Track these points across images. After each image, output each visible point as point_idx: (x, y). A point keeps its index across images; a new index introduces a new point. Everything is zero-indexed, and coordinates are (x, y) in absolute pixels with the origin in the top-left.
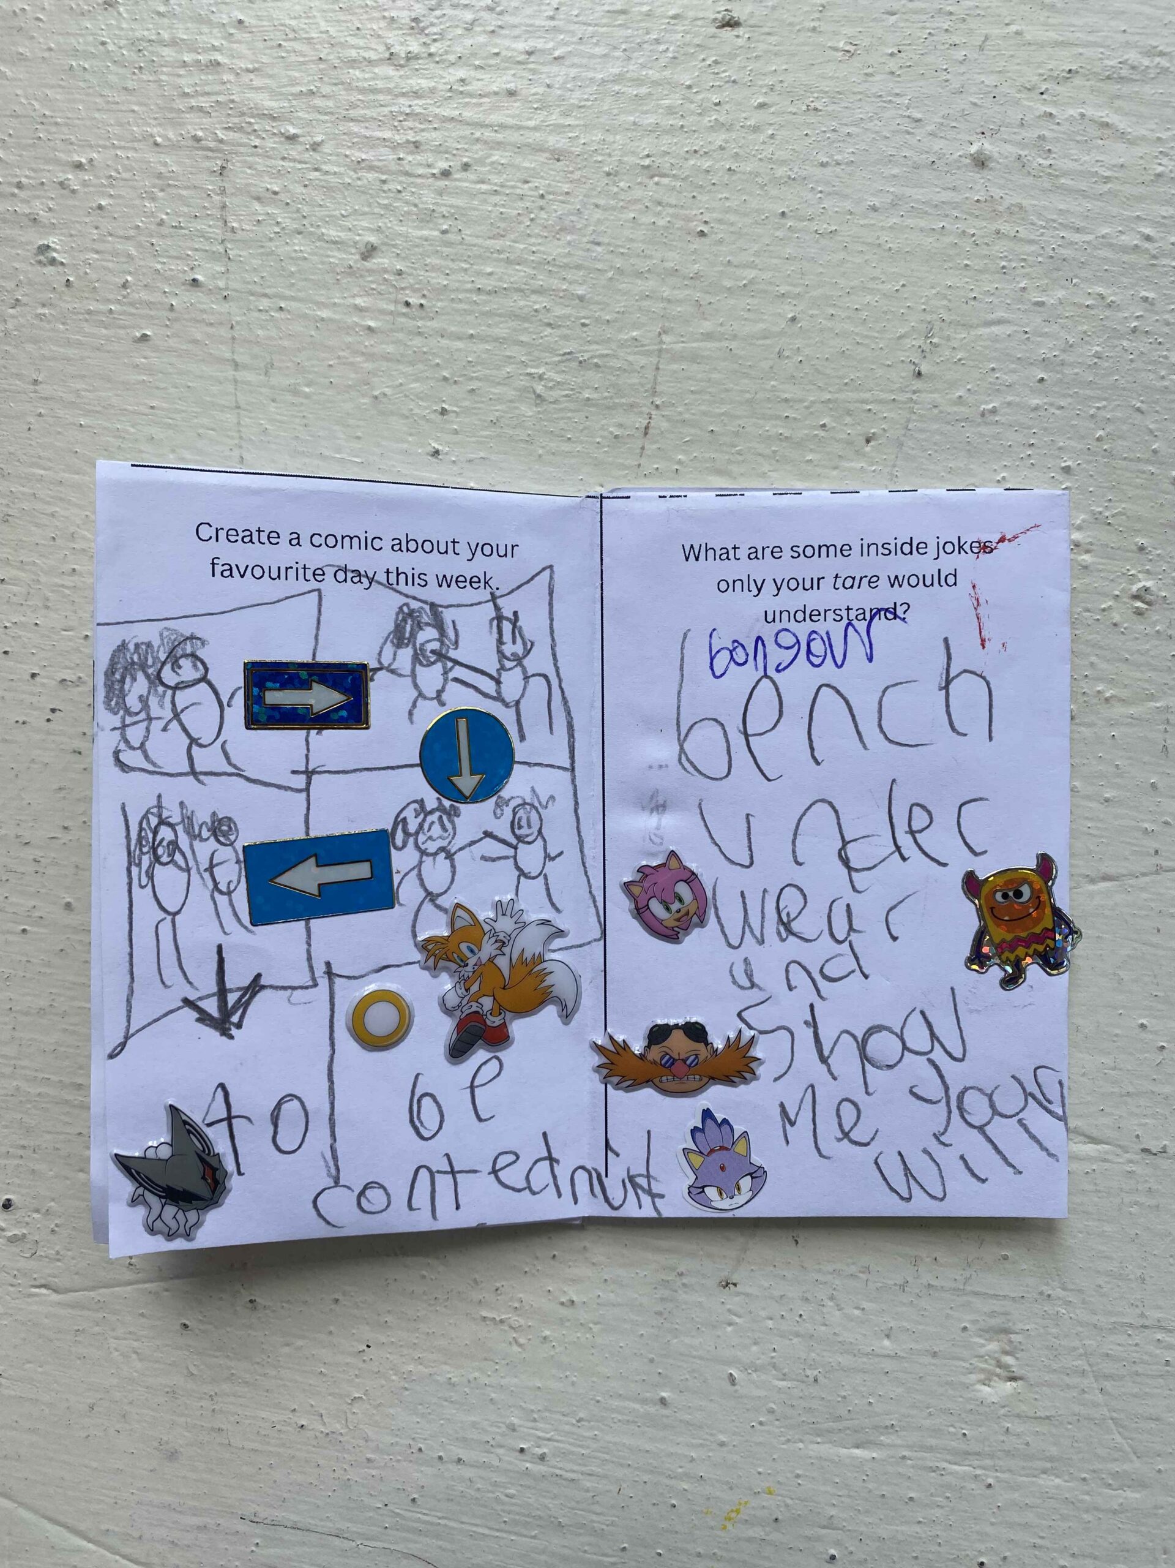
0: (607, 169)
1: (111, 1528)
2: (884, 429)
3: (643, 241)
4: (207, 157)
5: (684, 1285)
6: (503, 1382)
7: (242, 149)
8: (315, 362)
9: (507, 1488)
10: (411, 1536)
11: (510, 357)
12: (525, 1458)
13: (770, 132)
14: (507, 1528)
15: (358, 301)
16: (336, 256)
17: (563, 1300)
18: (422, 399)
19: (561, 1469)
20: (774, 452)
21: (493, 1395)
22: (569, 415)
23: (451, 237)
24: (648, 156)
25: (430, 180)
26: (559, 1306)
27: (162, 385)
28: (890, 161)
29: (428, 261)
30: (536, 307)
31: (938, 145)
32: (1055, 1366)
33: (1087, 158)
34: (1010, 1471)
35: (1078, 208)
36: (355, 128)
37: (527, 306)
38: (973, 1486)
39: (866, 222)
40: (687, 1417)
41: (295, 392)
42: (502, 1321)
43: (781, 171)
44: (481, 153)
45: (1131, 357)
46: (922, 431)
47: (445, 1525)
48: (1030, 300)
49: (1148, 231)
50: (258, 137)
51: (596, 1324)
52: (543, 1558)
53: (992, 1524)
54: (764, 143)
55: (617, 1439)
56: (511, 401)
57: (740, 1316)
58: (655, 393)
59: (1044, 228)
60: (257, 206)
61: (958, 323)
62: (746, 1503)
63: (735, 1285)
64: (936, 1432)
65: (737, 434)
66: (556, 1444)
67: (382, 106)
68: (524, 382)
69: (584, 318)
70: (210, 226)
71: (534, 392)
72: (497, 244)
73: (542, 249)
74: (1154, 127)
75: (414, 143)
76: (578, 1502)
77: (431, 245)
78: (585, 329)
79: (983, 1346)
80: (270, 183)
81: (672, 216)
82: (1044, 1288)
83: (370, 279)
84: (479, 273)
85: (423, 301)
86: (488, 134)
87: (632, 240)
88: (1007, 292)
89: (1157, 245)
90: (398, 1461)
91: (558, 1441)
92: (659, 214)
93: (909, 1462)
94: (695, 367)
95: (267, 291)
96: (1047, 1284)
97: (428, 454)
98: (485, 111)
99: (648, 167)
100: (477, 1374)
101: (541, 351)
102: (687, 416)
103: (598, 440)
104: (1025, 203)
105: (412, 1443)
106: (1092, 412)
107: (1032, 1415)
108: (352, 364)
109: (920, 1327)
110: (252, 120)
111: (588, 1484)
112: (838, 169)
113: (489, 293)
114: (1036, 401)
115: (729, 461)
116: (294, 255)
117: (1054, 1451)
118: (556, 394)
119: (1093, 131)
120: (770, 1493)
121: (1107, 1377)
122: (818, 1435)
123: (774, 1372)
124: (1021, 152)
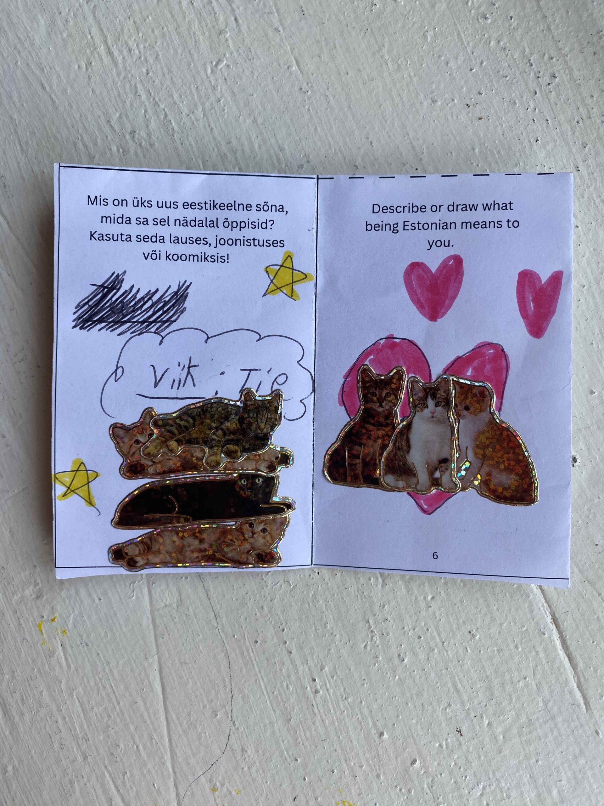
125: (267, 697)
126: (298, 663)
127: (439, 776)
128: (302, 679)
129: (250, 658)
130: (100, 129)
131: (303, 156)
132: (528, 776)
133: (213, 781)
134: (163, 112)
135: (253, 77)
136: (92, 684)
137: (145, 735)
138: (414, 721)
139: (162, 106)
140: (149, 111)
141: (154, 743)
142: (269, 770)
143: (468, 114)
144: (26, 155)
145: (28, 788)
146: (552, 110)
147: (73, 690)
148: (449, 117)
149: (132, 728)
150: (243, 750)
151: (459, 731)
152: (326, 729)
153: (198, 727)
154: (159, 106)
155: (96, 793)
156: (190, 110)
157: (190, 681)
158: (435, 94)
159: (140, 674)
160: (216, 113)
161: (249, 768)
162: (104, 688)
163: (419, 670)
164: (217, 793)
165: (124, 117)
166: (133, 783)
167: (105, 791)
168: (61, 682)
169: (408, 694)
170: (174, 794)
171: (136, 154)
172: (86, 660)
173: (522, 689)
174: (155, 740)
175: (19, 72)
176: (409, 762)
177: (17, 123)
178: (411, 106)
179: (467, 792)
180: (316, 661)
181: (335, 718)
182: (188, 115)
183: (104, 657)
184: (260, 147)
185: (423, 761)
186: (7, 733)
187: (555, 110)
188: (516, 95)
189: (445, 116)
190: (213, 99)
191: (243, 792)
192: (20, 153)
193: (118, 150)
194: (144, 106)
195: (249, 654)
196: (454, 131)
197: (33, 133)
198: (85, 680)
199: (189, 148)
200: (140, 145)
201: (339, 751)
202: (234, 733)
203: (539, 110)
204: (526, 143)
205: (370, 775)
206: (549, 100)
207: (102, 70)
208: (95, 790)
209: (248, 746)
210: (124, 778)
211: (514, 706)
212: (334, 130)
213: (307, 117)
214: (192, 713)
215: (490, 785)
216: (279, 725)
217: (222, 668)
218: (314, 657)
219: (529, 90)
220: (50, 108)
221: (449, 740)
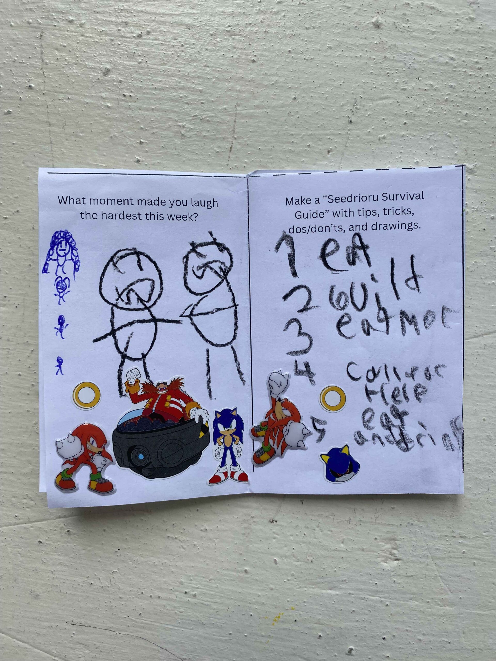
0: (211, 32)
1: (11, 627)
2: (336, 147)
3: (228, 65)
4: (35, 31)
5: (254, 522)
6: (177, 564)
7: (49, 27)
8: (84, 122)
9: (179, 609)
10: (138, 629)
11: (170, 118)
12: (187, 596)
13: (283, 14)
14: (180, 625)
15: (103, 95)
16: (93, 74)
17: (202, 529)
18: (132, 138)
19: (203, 600)
20: (287, 158)
21: (173, 570)
22: (197, 143)
23: (142, 65)
24: (229, 26)
25: (133, 39)
26: (200, 532)
27: (18, 134)
28: (337, 26)
29: (133, 76)
30: (181, 95)
31: (358, 18)
32: (415, 554)
33: (425, 23)
34: (396, 599)
35: (421, 46)
36: (99, 17)
37: (177, 95)
38: (380, 606)
39: (327, 54)
40: (257, 578)
41: (76, 136)
42: (176, 538)
43: (288, 32)
44: (155, 27)
45: (445, 112)
46: (353, 147)
47: (154, 625)
48: (400, 88)
49: (452, 55)
50: (56, 21)
51: (216, 539)
52: (196, 638)
53: (389, 621)
54: (281, 19)
55: (227, 588)
56: (171, 137)
57: (278, 535)
58: (234, 132)
59: (406, 55)
60: (57, 53)
61: (368, 99)
62: (282, 614)
63: (276, 521)
64: (364, 583)
65: (271, 150)
66: (200, 590)
67: (110, 6)
68: (176, 129)
69: (202, 100)
70: (36, 62)
71: (181, 133)
72: (163, 67)
73: (183, 69)
74: (454, 8)
75: (125, 22)
76: (210, 614)
77: (134, 69)
78: (203, 105)
79: (383, 546)
80: (62, 42)
81: (240, 53)
82: (410, 521)
83: (107, 84)
84: (156, 81)
85: (131, 94)
86: (158, 18)
87: (223, 65)
88: (389, 84)
89: (456, 62)
90: (133, 598)
91: (200, 588)
92: (234, 52)
93: (353, 596)
94: (251, 121)
95: (63, 91)
96: (412, 519)
97: (135, 161)
98: (156, 7)
99: (229, 31)
100: (166, 561)
101: (184, 115)
102: (248, 142)
103: (210, 154)
104: (397, 44)
105: (139, 590)
106: (428, 137)
107: (405, 575)
108: (100, 123)
109: (357, 538)
110: (54, 14)
111: (215, 607)
112: (314, 30)
113: (160, 90)
114: (403, 133)
115: (267, 162)
116: (74, 74)
117: (415, 590)
118: (191, 133)
119: (427, 11)
120: (293, 609)
121: (439, 558)
122: (313, 585)
123: (294, 559)
124: (395, 21)
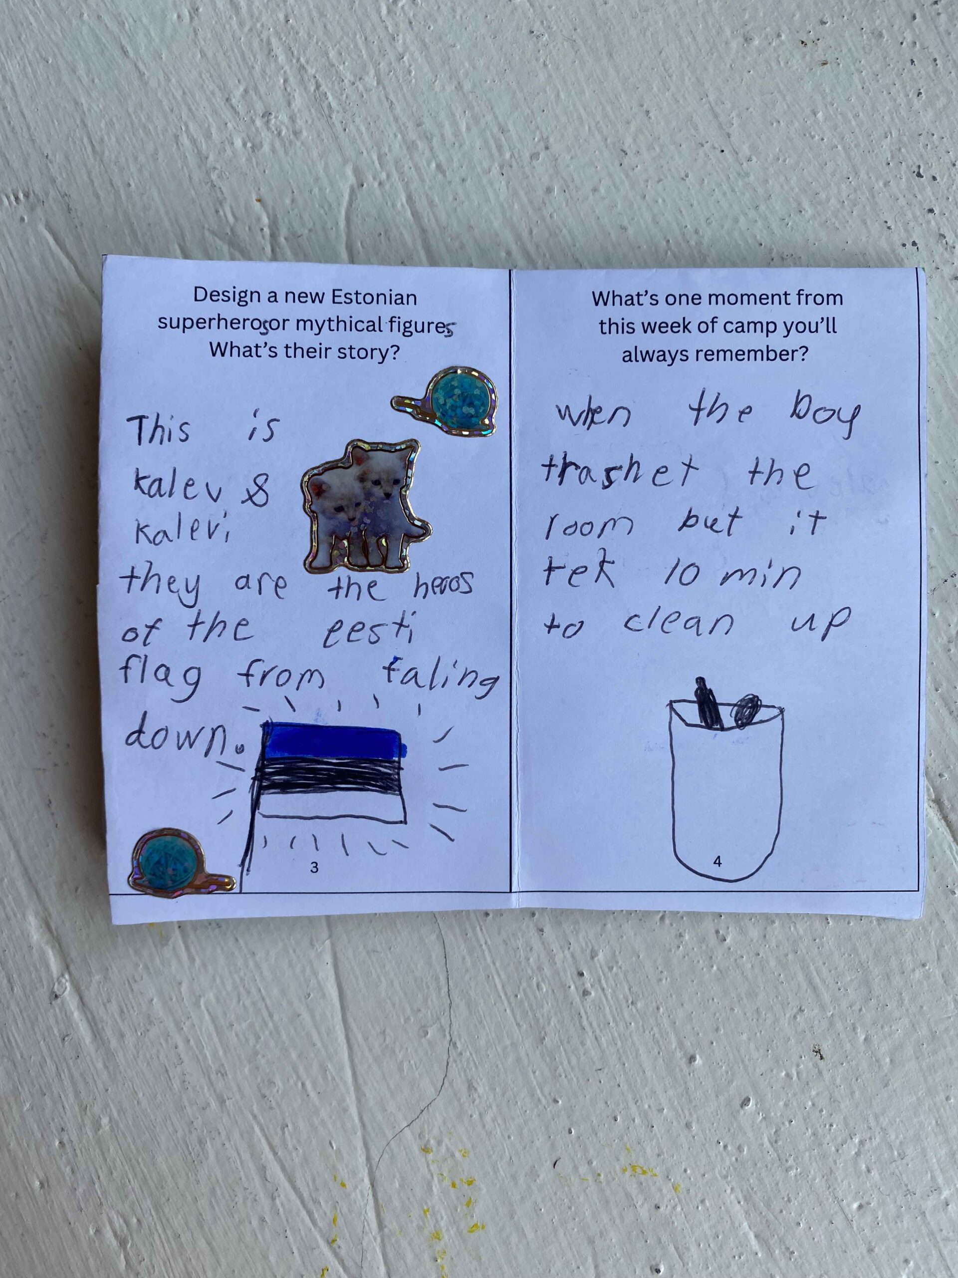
125: (506, 1003)
126: (555, 947)
127: (787, 1123)
128: (562, 974)
129: (478, 940)
130: (215, 112)
131: (539, 141)
132: (934, 1122)
133: (424, 1136)
134: (313, 81)
135: (454, 17)
136: (229, 988)
137: (315, 1066)
138: (745, 1037)
139: (311, 71)
140: (291, 79)
141: (330, 1078)
142: (513, 1119)
143: (804, 57)
144: (102, 161)
145: (135, 1152)
146: (943, 43)
147: (200, 996)
148: (773, 64)
149: (294, 1055)
150: (471, 1087)
151: (818, 1052)
152: (603, 1052)
153: (397, 1051)
154: (306, 71)
155: (240, 1157)
156: (355, 76)
157: (383, 979)
158: (748, 28)
159: (303, 971)
160: (396, 77)
161: (480, 1114)
162: (249, 992)
163: (751, 955)
164: (431, 1156)
165: (252, 92)
166: (299, 1141)
167: (255, 1155)
168: (180, 983)
169: (733, 995)
170: (364, 1158)
171: (273, 150)
172: (219, 951)
173: (920, 982)
174: (330, 1072)
175: (85, 30)
176: (737, 1102)
177: (86, 110)
178: (711, 49)
179: (833, 1149)
180: (584, 944)
181: (616, 1034)
182: (354, 84)
183: (246, 944)
184: (468, 129)
185: (761, 1100)
186: (100, 1065)
187: (947, 44)
188: (882, 22)
189: (767, 62)
190: (391, 56)
191: (472, 1155)
192: (91, 156)
193: (245, 145)
194: (282, 72)
195: (475, 934)
196: (782, 87)
197: (110, 124)
198: (218, 980)
199: (357, 137)
200: (279, 134)
201: (625, 1087)
202: (455, 1061)
203: (921, 45)
204: (902, 100)
205: (675, 1123)
206: (936, 27)
207: (216, 19)
208: (239, 1154)
209: (479, 1080)
210: (284, 1133)
211: (907, 1010)
212: (587, 94)
213: (542, 77)
214: (388, 1030)
215: (870, 1138)
216: (527, 1046)
217: (434, 957)
218: (581, 936)
219: (904, 13)
220: (136, 83)
221: (802, 1066)
